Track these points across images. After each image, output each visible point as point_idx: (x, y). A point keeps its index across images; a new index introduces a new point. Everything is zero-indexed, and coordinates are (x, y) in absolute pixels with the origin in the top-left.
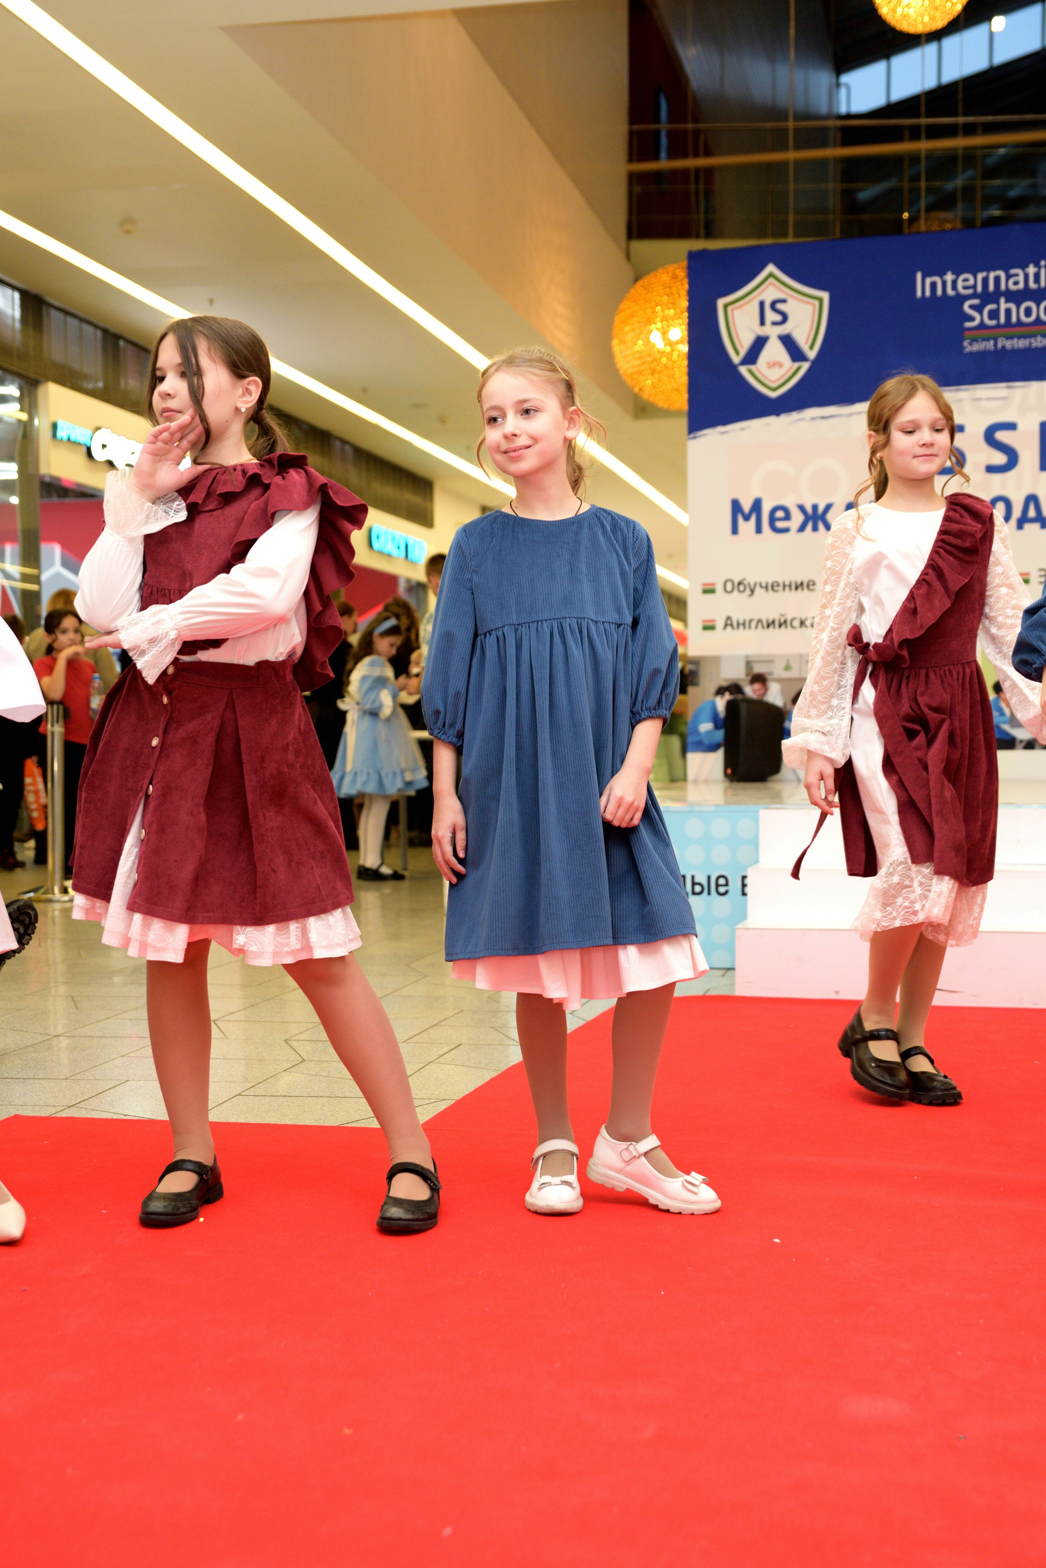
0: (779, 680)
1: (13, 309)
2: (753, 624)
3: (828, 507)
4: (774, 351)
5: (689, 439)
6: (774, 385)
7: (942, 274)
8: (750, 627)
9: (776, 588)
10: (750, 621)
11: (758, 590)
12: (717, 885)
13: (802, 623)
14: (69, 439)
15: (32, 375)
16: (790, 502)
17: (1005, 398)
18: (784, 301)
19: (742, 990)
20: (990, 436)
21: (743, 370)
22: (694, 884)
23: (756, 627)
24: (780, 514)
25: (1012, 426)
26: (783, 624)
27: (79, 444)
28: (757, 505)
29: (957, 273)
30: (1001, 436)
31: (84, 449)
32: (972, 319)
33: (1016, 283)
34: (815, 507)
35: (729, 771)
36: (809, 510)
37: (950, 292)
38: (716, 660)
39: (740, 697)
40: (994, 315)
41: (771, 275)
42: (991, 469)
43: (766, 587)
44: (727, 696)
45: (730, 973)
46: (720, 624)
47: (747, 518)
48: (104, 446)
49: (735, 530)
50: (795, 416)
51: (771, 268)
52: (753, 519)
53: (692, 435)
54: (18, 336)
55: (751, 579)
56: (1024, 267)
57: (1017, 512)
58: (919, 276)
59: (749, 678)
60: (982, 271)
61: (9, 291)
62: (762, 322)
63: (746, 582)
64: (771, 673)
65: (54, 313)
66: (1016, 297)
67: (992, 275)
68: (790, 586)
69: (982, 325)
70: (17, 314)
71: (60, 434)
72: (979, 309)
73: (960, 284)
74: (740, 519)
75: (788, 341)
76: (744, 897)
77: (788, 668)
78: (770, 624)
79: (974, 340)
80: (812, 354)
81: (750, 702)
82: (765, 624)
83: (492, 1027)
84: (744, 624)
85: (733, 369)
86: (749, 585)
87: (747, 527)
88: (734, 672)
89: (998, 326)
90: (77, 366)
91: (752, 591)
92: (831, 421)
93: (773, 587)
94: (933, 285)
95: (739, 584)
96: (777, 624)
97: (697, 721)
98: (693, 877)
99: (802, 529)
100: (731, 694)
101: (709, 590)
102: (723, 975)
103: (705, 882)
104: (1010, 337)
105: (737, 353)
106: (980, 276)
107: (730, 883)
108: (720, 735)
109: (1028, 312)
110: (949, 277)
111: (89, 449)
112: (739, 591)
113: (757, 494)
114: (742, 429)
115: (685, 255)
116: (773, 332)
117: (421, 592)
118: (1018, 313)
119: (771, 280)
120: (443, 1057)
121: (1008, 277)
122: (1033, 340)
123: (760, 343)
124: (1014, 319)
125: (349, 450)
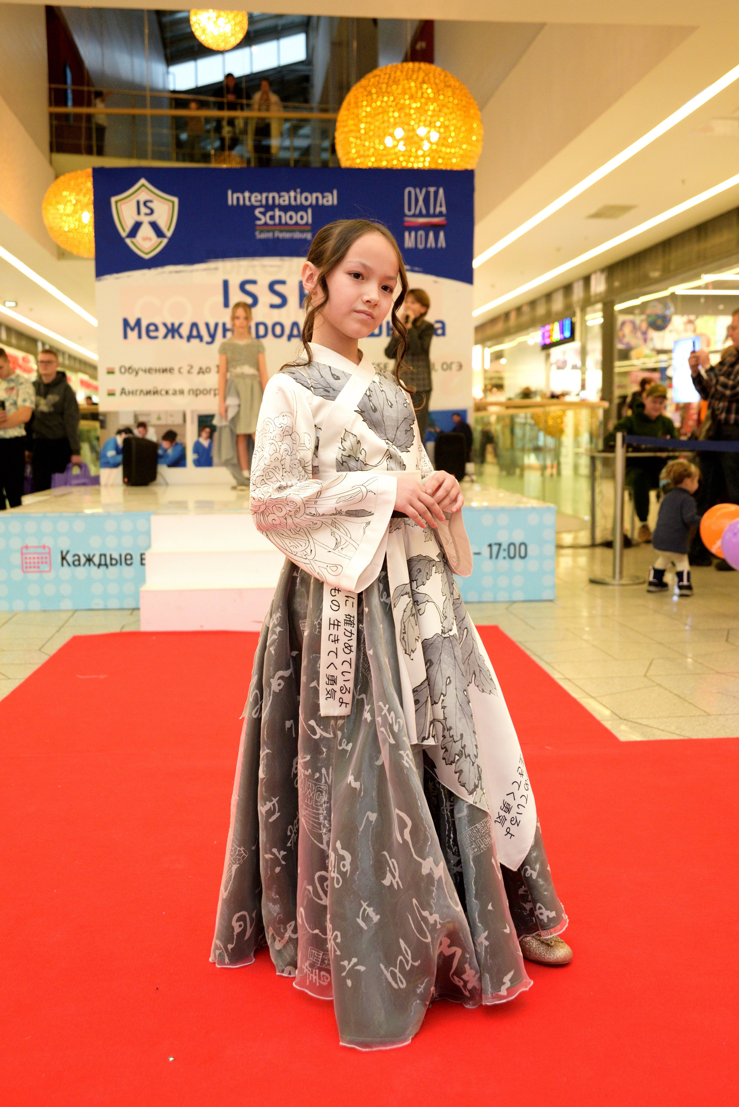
0: (154, 426)
2: (138, 393)
3: (180, 325)
4: (146, 231)
5: (97, 280)
6: (147, 251)
7: (243, 192)
8: (136, 394)
9: (151, 371)
10: (136, 391)
11: (141, 373)
12: (126, 559)
13: (167, 393)
16: (158, 321)
17: (279, 266)
18: (151, 201)
19: (146, 627)
20: (271, 287)
21: (128, 241)
22: (111, 559)
23: (140, 394)
24: (152, 328)
25: (283, 282)
26: (156, 393)
28: (138, 322)
29: (251, 192)
30: (278, 287)
32: (260, 219)
33: (284, 201)
34: (173, 325)
35: (126, 480)
36: (169, 326)
37: (247, 203)
38: (116, 414)
39: (130, 435)
40: (272, 218)
41: (143, 185)
42: (273, 306)
43: (145, 371)
44: (124, 436)
45: (135, 612)
46: (118, 392)
47: (132, 329)
49: (125, 336)
50: (159, 270)
51: (143, 181)
52: (136, 330)
53: (98, 278)
55: (136, 366)
56: (288, 191)
57: (287, 331)
58: (230, 193)
59: (137, 424)
60: (265, 191)
62: (139, 213)
63: (133, 368)
64: (149, 422)
66: (285, 209)
67: (271, 195)
68: (159, 370)
69: (266, 224)
72: (264, 214)
73: (253, 199)
74: (129, 330)
75: (154, 225)
76: (143, 567)
77: (159, 418)
78: (148, 393)
79: (261, 232)
80: (169, 234)
81: (137, 439)
82: (145, 392)
84: (133, 393)
85: (122, 240)
86: (135, 369)
87: (133, 335)
88: (127, 421)
89: (275, 225)
91: (137, 373)
92: (181, 274)
93: (149, 371)
94: (238, 199)
95: (130, 368)
96: (152, 393)
97: (105, 449)
98: (111, 556)
99: (165, 337)
100: (126, 433)
101: (111, 372)
102: (131, 614)
103: (118, 558)
104: (281, 231)
105: (124, 230)
106: (264, 195)
107: (134, 557)
108: (120, 458)
109: (291, 218)
110: (247, 194)
112: (129, 372)
113: (138, 315)
114: (129, 276)
115: (90, 169)
116: (145, 220)
118: (285, 218)
119: (143, 188)
121: (280, 197)
122: (294, 233)
123: (137, 226)
124: (283, 221)
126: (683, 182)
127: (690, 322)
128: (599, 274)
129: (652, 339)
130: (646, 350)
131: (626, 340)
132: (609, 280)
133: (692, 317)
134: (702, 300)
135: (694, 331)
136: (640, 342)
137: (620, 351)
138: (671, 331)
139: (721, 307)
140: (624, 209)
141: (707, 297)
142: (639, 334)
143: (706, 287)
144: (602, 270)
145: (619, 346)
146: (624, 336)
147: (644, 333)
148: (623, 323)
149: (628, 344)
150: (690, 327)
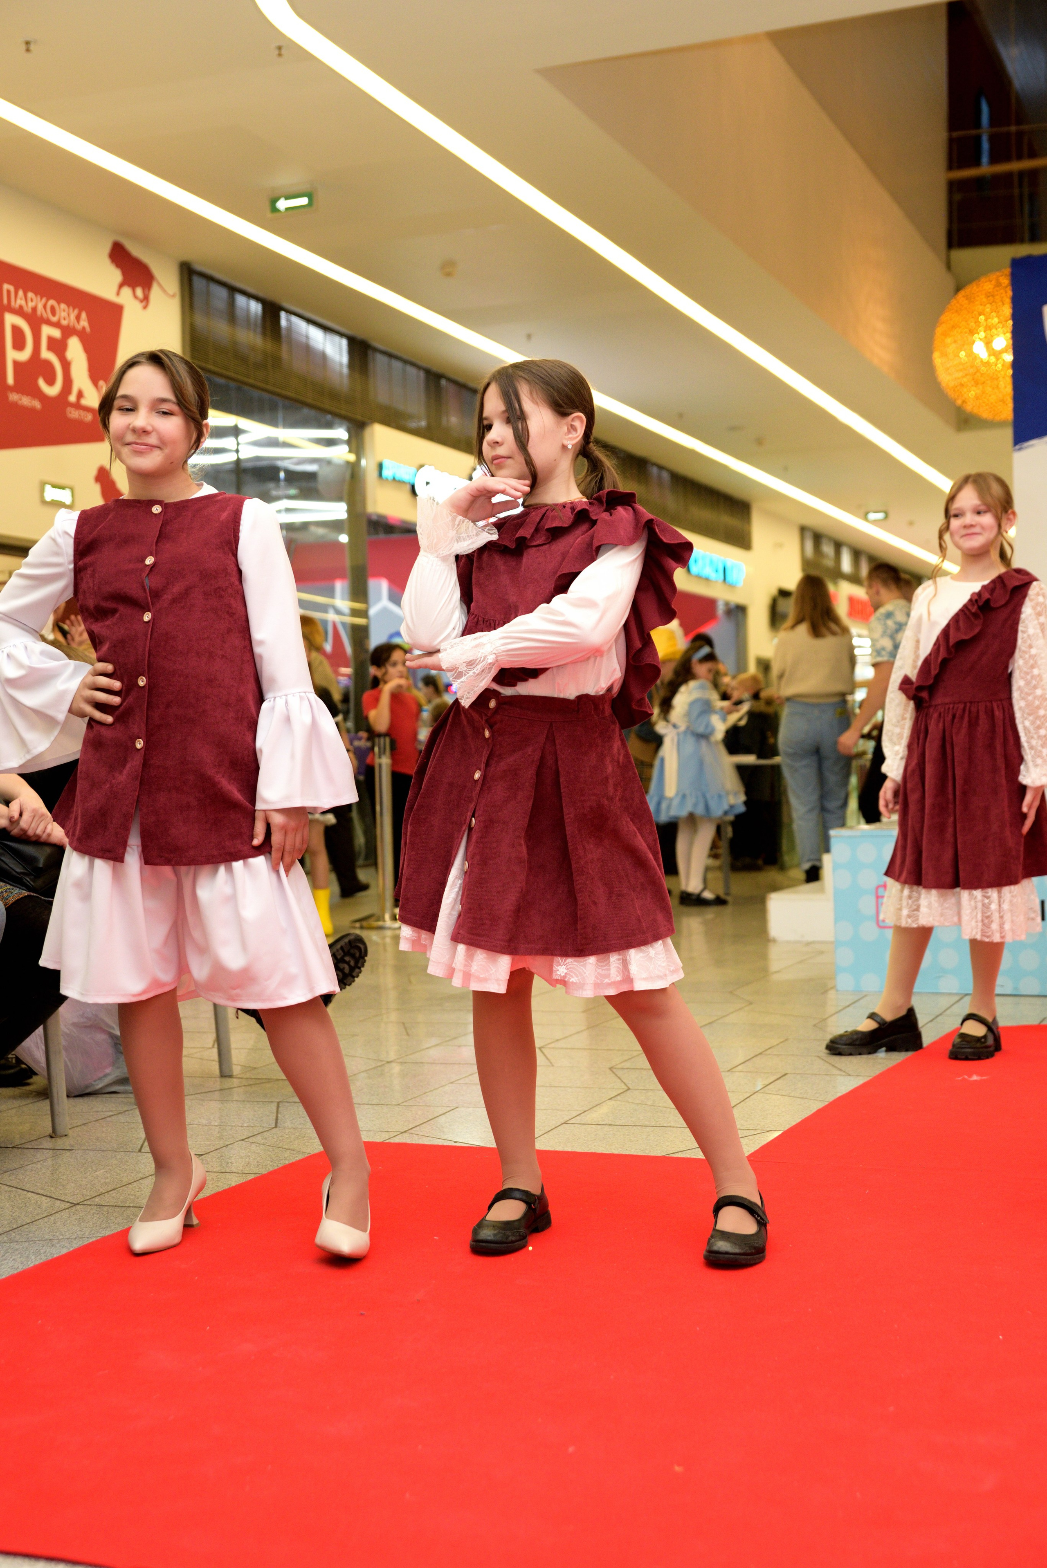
1: (341, 354)
5: (1014, 450)
14: (394, 479)
15: (359, 418)
27: (404, 482)
31: (408, 488)
48: (428, 483)
53: (1017, 447)
54: (346, 381)
61: (337, 338)
65: (380, 358)
70: (345, 359)
71: (386, 473)
83: (818, 1057)
90: (401, 407)
111: (413, 487)
115: (1008, 262)
117: (740, 614)
120: (768, 1087)
125: (665, 475)
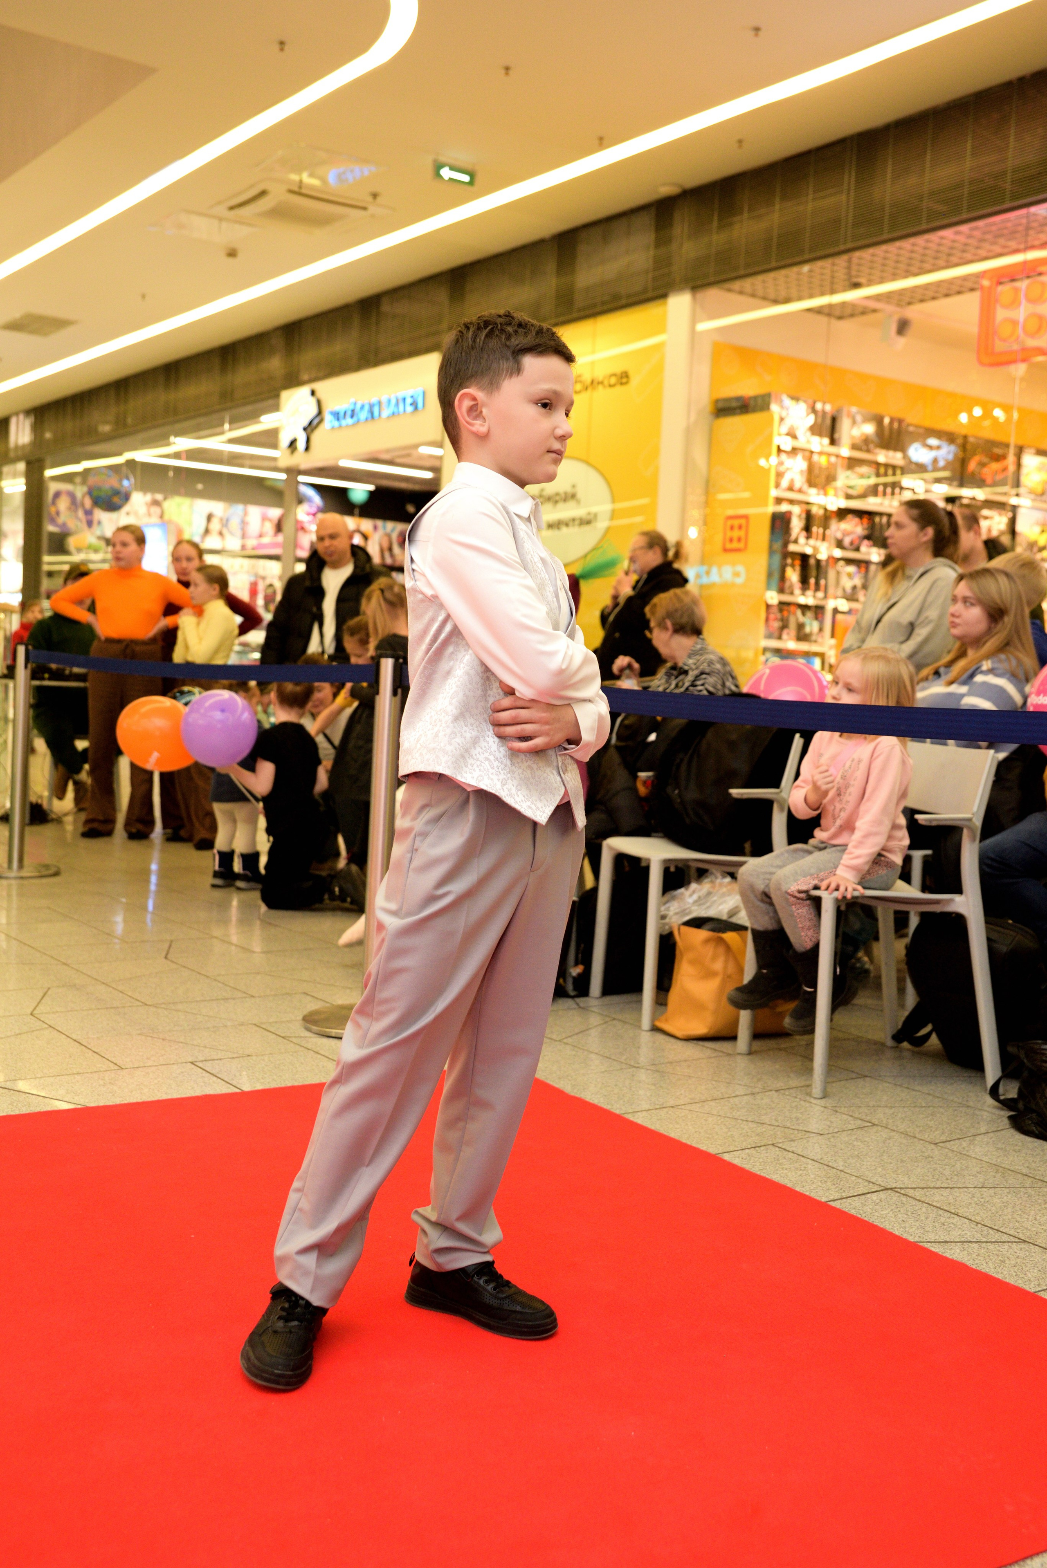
126: (143, 296)
127: (156, 503)
128: (21, 417)
129: (99, 523)
130: (90, 537)
131: (61, 519)
132: (37, 429)
133: (159, 497)
134: (171, 474)
135: (161, 517)
136: (84, 525)
137: (51, 535)
138: (128, 514)
139: (200, 486)
140: (59, 324)
141: (178, 470)
142: (81, 513)
143: (177, 456)
144: (28, 412)
145: (51, 528)
146: (58, 513)
147: (88, 513)
148: (57, 495)
149: (64, 524)
150: (156, 510)
